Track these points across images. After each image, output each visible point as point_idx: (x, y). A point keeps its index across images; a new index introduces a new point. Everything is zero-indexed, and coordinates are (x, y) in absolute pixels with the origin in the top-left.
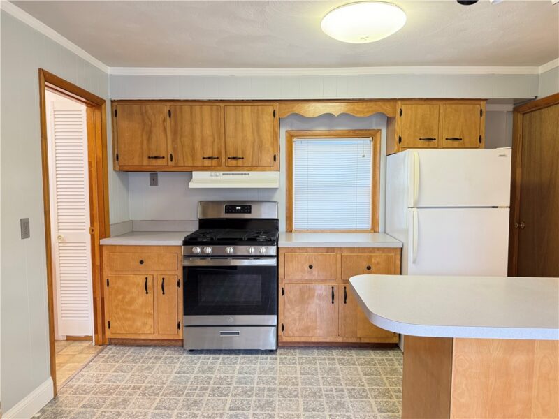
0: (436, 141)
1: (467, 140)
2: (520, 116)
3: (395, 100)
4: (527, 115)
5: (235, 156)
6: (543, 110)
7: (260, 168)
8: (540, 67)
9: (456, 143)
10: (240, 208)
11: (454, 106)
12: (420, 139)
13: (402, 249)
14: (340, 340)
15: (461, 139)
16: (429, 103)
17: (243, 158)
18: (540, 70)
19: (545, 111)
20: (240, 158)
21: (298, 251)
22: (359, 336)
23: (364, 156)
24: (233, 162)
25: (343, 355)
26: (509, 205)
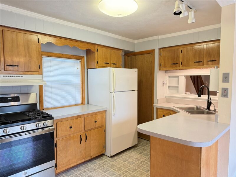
0: (109, 64)
1: (117, 65)
2: (127, 57)
3: (95, 44)
4: (130, 57)
5: (12, 64)
6: (136, 56)
7: (30, 72)
8: (135, 41)
9: (115, 66)
10: (11, 98)
11: (114, 50)
12: (104, 63)
13: (106, 110)
14: (84, 161)
15: (116, 64)
16: (106, 48)
17: (18, 66)
18: (136, 42)
19: (137, 57)
20: (16, 66)
21: (64, 120)
22: (91, 156)
23: (78, 68)
24: (11, 68)
25: (86, 167)
26: (137, 89)
